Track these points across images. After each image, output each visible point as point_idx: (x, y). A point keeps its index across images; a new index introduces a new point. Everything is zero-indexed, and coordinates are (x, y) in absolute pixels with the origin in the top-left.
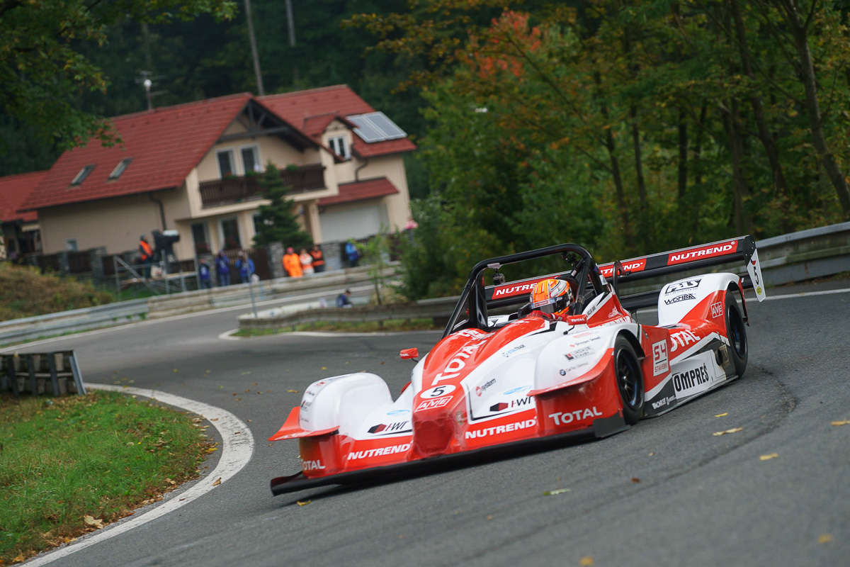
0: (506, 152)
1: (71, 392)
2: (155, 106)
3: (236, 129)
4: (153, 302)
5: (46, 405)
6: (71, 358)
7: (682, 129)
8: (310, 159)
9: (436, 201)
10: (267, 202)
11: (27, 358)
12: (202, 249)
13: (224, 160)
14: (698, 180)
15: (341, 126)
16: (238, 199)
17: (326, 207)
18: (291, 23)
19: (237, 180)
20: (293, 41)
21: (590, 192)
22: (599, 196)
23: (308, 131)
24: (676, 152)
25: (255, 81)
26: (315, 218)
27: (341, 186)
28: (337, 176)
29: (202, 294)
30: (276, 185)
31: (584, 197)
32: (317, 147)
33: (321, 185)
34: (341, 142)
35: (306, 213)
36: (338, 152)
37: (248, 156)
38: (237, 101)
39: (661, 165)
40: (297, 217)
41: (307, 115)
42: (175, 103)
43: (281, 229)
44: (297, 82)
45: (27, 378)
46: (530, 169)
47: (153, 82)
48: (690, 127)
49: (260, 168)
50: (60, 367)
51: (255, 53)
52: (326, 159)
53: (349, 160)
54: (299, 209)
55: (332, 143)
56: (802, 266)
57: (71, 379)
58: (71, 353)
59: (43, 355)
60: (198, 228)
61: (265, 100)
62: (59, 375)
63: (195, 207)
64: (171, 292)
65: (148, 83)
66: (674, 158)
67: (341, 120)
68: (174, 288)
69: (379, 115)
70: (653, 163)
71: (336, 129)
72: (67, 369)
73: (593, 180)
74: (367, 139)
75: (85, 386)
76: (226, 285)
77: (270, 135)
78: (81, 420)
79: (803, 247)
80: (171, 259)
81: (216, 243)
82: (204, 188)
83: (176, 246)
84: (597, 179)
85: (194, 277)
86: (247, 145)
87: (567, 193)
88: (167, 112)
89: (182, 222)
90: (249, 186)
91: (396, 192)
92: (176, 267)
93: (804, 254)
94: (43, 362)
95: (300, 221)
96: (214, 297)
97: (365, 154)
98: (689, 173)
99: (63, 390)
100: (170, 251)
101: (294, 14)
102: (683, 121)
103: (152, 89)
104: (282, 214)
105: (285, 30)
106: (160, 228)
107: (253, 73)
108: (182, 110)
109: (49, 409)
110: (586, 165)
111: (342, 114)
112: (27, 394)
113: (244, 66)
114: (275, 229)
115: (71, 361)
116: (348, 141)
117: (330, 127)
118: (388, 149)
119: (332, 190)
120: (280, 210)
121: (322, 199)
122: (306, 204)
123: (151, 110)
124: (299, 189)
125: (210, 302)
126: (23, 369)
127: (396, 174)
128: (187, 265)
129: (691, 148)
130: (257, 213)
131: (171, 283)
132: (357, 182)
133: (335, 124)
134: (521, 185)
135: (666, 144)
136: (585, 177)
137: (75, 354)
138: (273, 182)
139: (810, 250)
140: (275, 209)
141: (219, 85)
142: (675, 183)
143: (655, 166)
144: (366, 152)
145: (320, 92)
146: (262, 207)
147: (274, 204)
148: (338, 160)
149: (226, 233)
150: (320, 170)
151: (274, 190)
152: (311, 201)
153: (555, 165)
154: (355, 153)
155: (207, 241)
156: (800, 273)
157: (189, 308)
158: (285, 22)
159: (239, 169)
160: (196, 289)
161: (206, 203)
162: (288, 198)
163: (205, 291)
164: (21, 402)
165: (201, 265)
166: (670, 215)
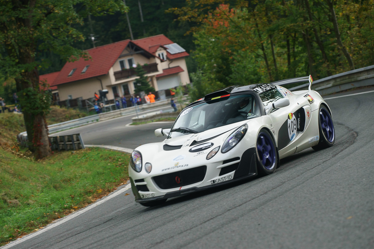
0: (225, 54)
1: (80, 148)
2: (96, 46)
3: (126, 52)
4: (101, 115)
5: (72, 153)
6: (79, 136)
7: (288, 41)
8: (152, 61)
9: (200, 73)
10: (138, 77)
11: (62, 137)
12: (116, 95)
13: (122, 63)
14: (295, 59)
15: (162, 49)
16: (127, 77)
17: (159, 78)
18: (141, 14)
19: (127, 71)
20: (142, 20)
21: (256, 66)
22: (259, 67)
23: (151, 51)
24: (286, 50)
25: (130, 35)
26: (155, 82)
27: (164, 70)
28: (162, 67)
29: (118, 111)
30: (141, 71)
31: (254, 68)
32: (154, 57)
33: (156, 70)
34: (162, 54)
35: (152, 80)
36: (161, 58)
37: (130, 62)
38: (125, 43)
39: (281, 55)
40: (149, 82)
41: (150, 46)
42: (102, 45)
43: (144, 87)
44: (145, 34)
45: (63, 144)
46: (233, 59)
47: (95, 38)
48: (291, 40)
49: (134, 66)
50: (75, 139)
51: (129, 25)
52: (158, 61)
53: (166, 61)
54: (149, 79)
55: (159, 55)
56: (338, 87)
57: (79, 143)
58: (79, 134)
59: (68, 136)
60: (114, 88)
61: (135, 41)
62: (75, 142)
63: (113, 81)
64: (107, 111)
65: (93, 38)
66: (286, 52)
67: (162, 47)
68: (108, 110)
69: (175, 44)
70: (278, 54)
71: (160, 50)
72: (78, 140)
73: (256, 62)
74: (172, 53)
75: (85, 146)
76: (125, 107)
77: (137, 54)
78: (87, 158)
79: (338, 80)
80: (106, 100)
81: (121, 93)
82: (116, 74)
83: (107, 95)
84: (257, 61)
85: (114, 106)
86: (130, 58)
87: (248, 67)
88: (100, 48)
89: (109, 87)
90: (132, 72)
91: (183, 71)
92: (108, 102)
93: (339, 82)
94: (68, 138)
95: (150, 83)
96: (122, 112)
97: (171, 58)
98: (291, 57)
99: (77, 148)
100: (105, 97)
101: (142, 11)
102: (288, 39)
103: (95, 40)
104: (144, 81)
105: (139, 16)
106: (101, 89)
107: (129, 32)
108: (106, 47)
109: (73, 154)
110: (253, 56)
111: (162, 44)
112: (63, 150)
113: (126, 30)
114: (142, 87)
115: (79, 137)
116: (165, 54)
117: (158, 49)
118: (179, 56)
119: (160, 72)
120: (143, 80)
121: (157, 75)
122: (152, 77)
123: (95, 48)
124: (149, 72)
125: (120, 114)
126: (61, 141)
127: (183, 65)
128: (112, 101)
129: (292, 48)
130: (135, 81)
131: (107, 108)
132: (169, 68)
133: (160, 48)
134: (231, 65)
135: (283, 47)
136: (253, 61)
137: (81, 135)
138: (140, 70)
139: (341, 81)
140: (141, 79)
141: (118, 37)
142: (287, 61)
143: (279, 55)
144: (172, 57)
145: (154, 37)
146: (136, 79)
147: (141, 78)
148: (162, 61)
149: (124, 89)
150: (156, 65)
151: (140, 73)
152: (153, 76)
153: (242, 57)
154: (168, 58)
155: (118, 93)
156: (338, 89)
157: (113, 117)
158: (139, 13)
159: (127, 67)
160: (115, 110)
161: (117, 79)
162: (145, 75)
163: (119, 110)
164: (63, 153)
165: (117, 101)
166: (286, 72)
